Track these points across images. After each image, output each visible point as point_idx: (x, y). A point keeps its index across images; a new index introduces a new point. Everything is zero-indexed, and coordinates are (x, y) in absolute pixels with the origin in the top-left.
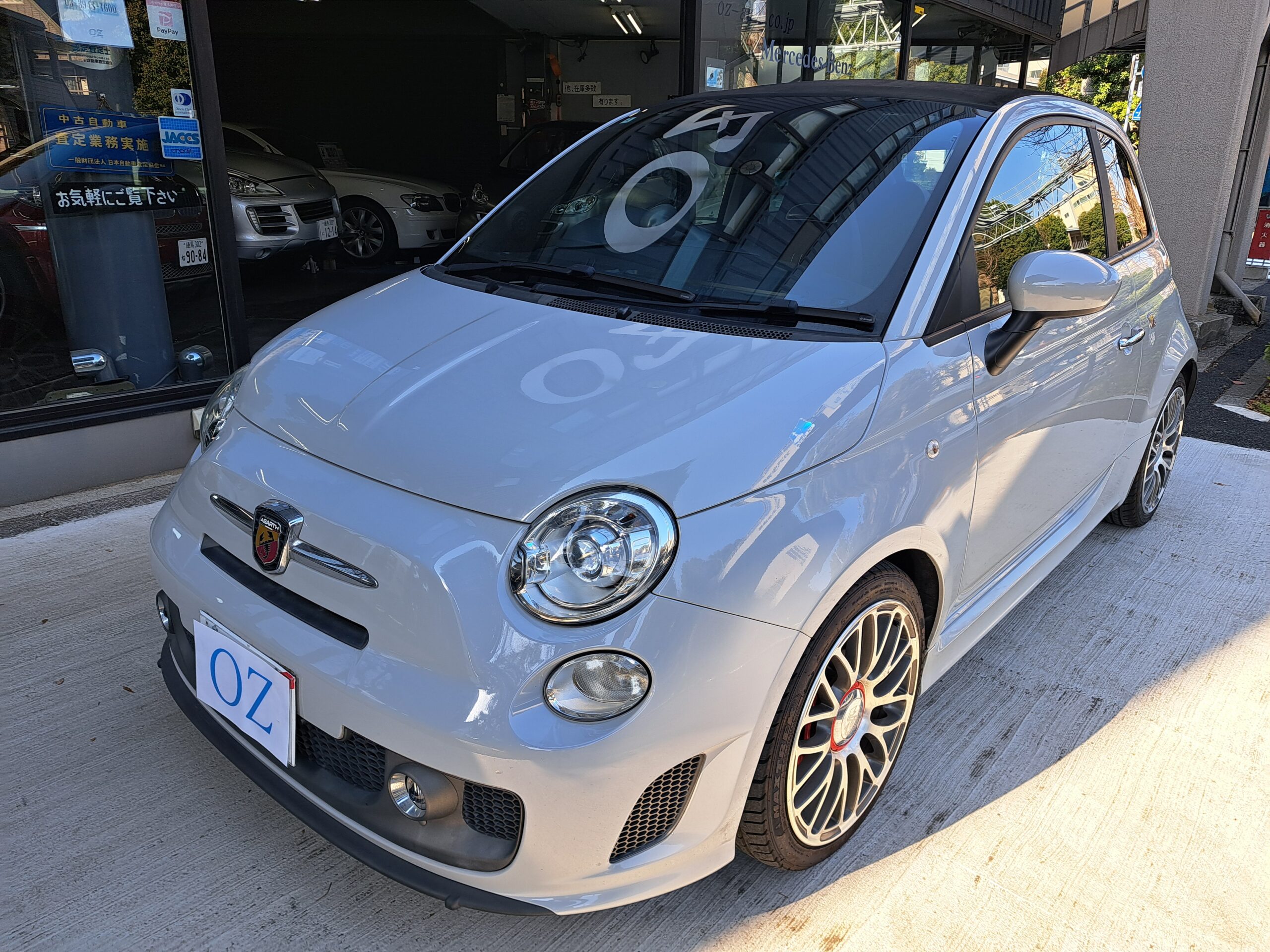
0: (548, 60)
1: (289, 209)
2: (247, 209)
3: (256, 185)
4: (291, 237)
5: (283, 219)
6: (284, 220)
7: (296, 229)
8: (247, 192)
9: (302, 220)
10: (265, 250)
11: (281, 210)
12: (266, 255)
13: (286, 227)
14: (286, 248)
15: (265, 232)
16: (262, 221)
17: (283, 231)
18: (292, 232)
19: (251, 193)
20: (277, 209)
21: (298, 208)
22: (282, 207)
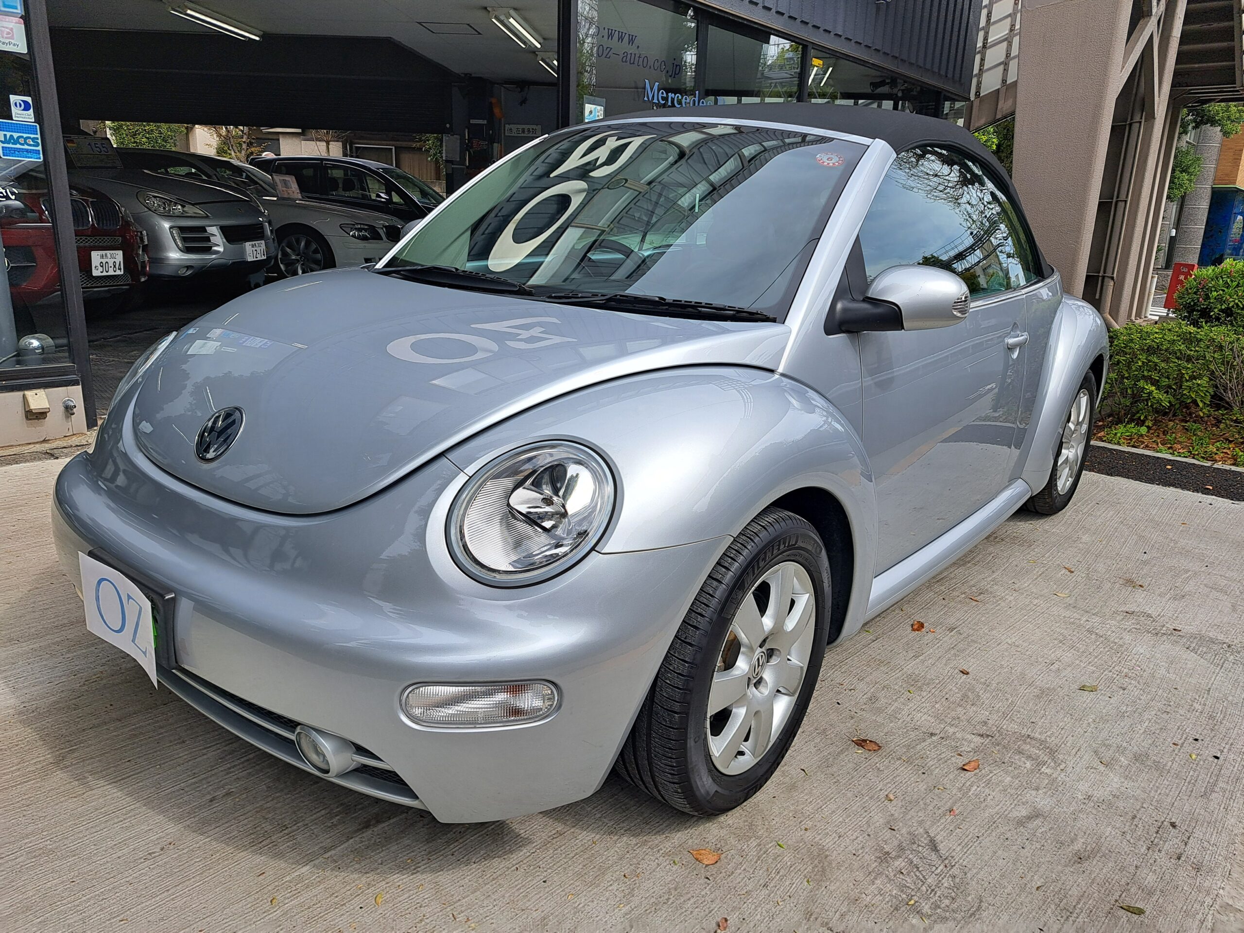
0: (491, 103)
1: (213, 230)
2: (171, 228)
3: (183, 206)
4: (214, 256)
5: (208, 239)
6: (210, 241)
7: (221, 249)
8: (174, 213)
9: (228, 241)
10: (188, 267)
11: (206, 231)
12: (189, 273)
13: (211, 247)
14: (210, 267)
15: (188, 250)
16: (184, 240)
17: (208, 250)
18: (217, 252)
19: (177, 214)
20: (203, 229)
21: (224, 230)
22: (207, 228)
